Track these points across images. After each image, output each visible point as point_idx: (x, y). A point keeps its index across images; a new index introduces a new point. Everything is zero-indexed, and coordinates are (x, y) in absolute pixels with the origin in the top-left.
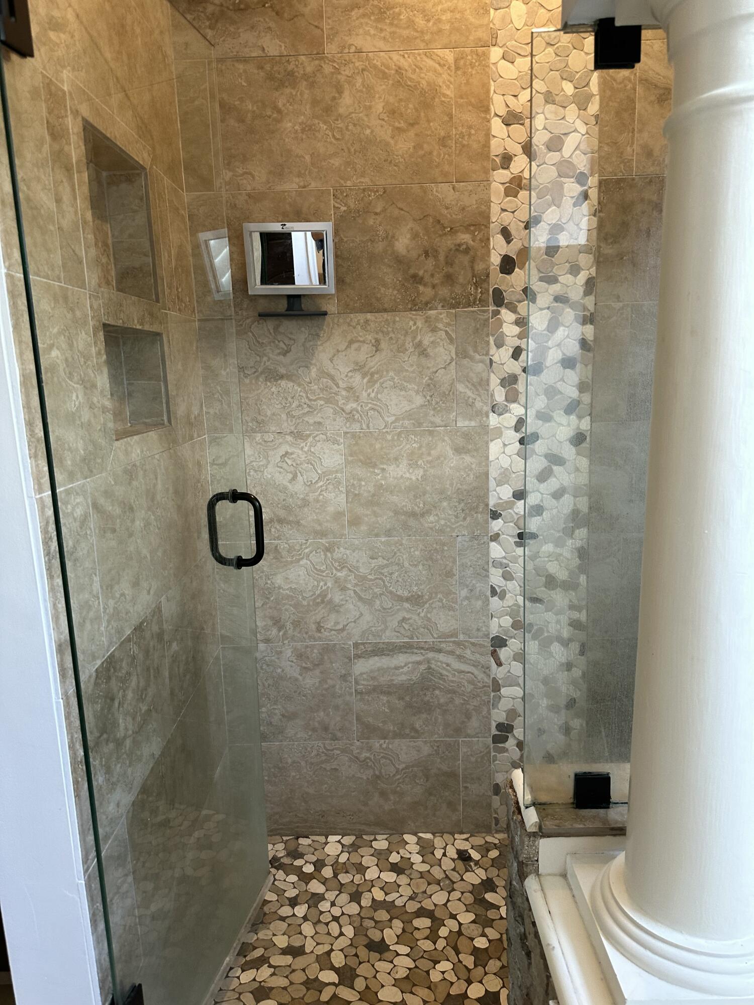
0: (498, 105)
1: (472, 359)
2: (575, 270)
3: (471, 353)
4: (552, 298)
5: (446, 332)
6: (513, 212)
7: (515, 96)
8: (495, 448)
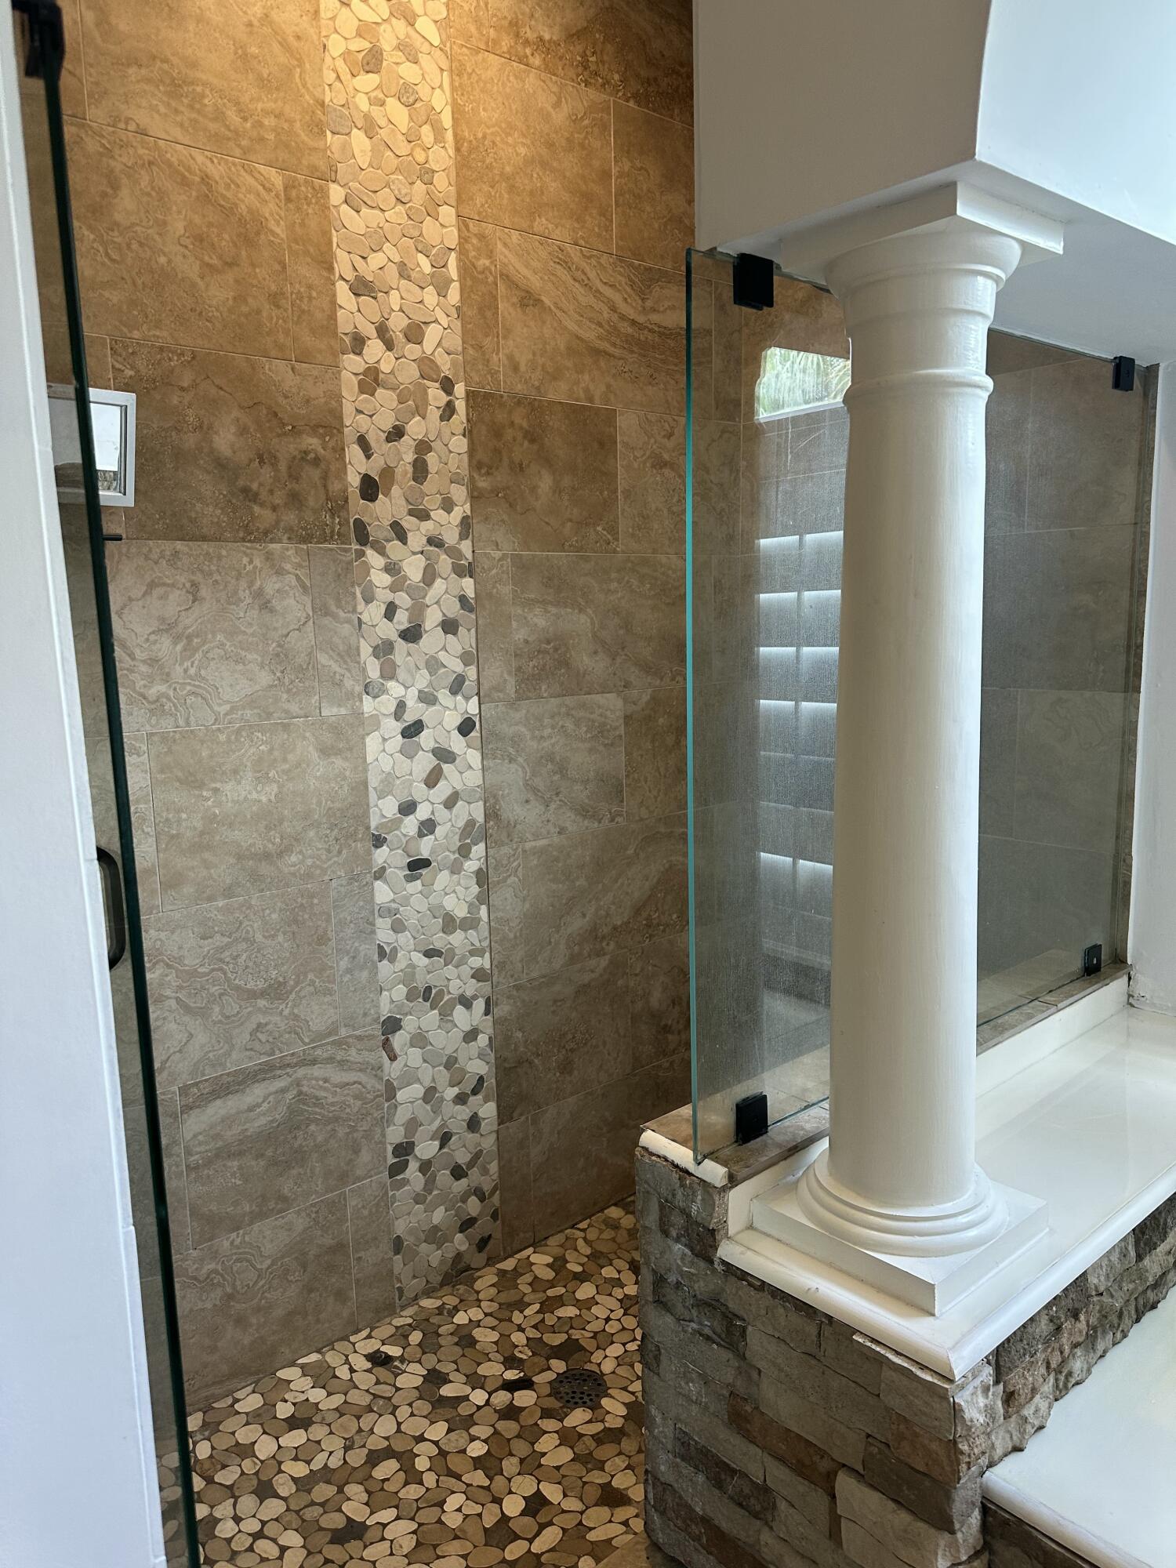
0: (343, 263)
1: (335, 617)
2: (448, 505)
3: (333, 608)
4: (424, 539)
5: (297, 575)
6: (371, 416)
7: (364, 258)
8: (372, 743)
